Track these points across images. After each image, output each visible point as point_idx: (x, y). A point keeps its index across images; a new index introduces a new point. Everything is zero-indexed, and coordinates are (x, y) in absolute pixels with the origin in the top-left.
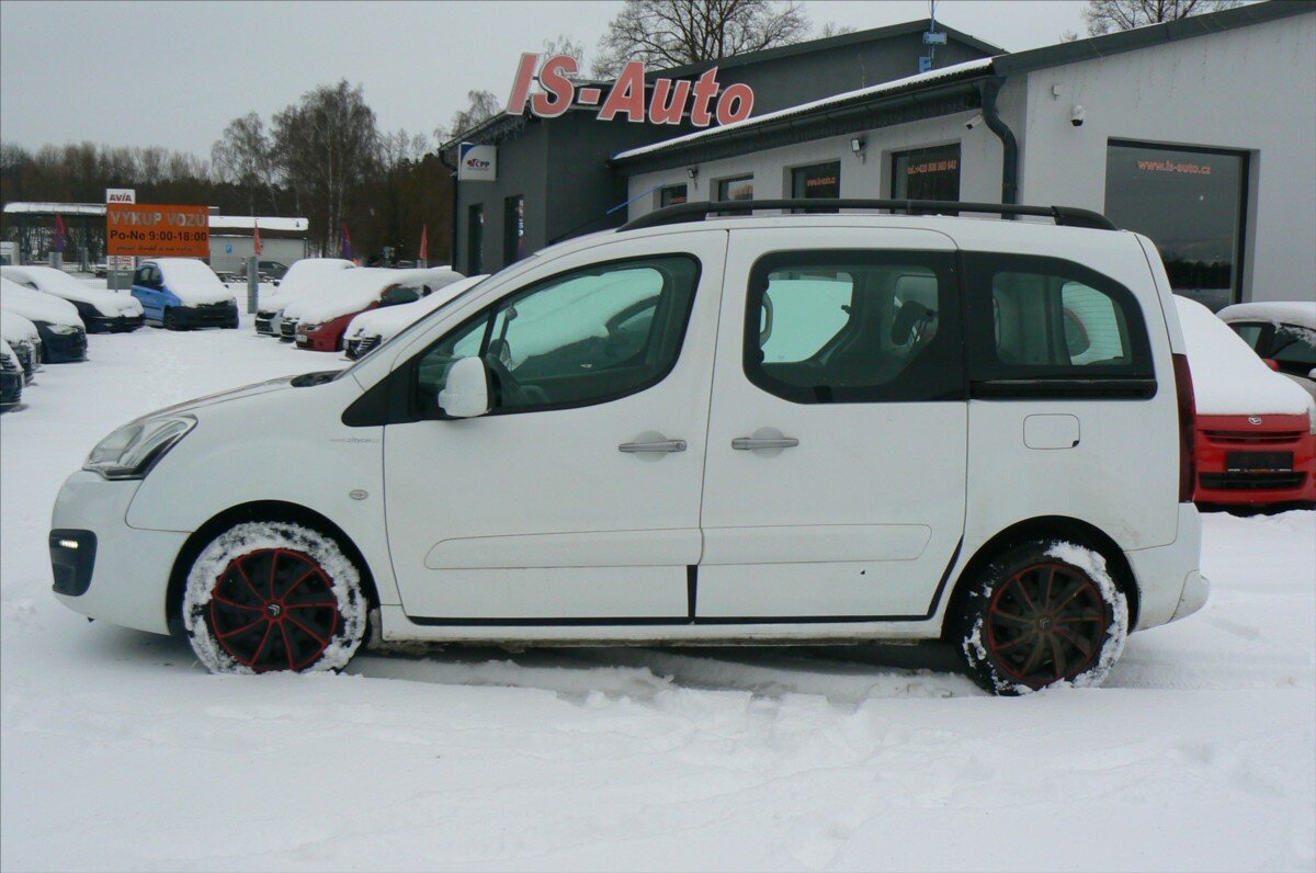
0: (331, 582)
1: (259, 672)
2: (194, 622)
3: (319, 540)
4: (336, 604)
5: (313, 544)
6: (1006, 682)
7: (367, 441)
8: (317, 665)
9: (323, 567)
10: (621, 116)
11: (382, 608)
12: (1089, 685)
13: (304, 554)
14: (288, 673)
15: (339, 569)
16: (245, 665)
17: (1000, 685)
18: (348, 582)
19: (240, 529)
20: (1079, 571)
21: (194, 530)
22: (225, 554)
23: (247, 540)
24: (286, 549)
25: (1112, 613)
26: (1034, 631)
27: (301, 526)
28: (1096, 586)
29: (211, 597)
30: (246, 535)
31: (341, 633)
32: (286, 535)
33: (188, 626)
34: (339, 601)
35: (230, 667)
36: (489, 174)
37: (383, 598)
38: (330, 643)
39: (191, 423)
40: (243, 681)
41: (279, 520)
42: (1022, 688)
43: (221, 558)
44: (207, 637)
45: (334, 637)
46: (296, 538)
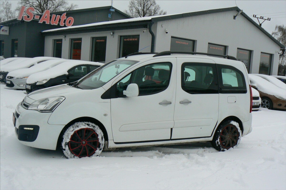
0: (98, 135)
1: (80, 158)
2: (65, 147)
3: (95, 126)
4: (98, 140)
5: (94, 127)
6: (223, 148)
7: (107, 102)
8: (93, 155)
9: (96, 132)
10: (44, 22)
11: (109, 141)
12: (235, 148)
13: (92, 129)
14: (87, 157)
15: (100, 132)
16: (77, 156)
17: (222, 149)
18: (101, 135)
19: (77, 124)
20: (235, 126)
21: (66, 124)
22: (74, 130)
23: (79, 126)
24: (88, 128)
25: (240, 134)
26: (227, 138)
27: (91, 123)
28: (237, 129)
29: (70, 140)
30: (79, 125)
31: (99, 147)
32: (88, 125)
33: (64, 147)
34: (99, 140)
35: (74, 157)
36: (7, 33)
37: (109, 138)
38: (97, 149)
39: (64, 98)
40: (77, 160)
41: (86, 121)
42: (225, 150)
43: (73, 131)
44: (68, 150)
45: (98, 148)
46: (90, 125)
